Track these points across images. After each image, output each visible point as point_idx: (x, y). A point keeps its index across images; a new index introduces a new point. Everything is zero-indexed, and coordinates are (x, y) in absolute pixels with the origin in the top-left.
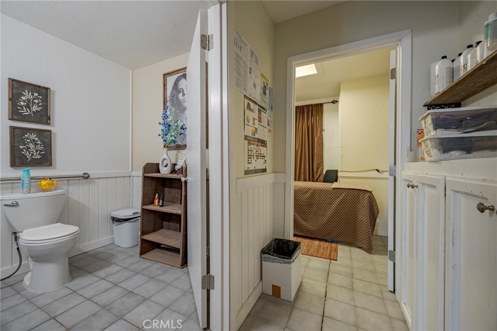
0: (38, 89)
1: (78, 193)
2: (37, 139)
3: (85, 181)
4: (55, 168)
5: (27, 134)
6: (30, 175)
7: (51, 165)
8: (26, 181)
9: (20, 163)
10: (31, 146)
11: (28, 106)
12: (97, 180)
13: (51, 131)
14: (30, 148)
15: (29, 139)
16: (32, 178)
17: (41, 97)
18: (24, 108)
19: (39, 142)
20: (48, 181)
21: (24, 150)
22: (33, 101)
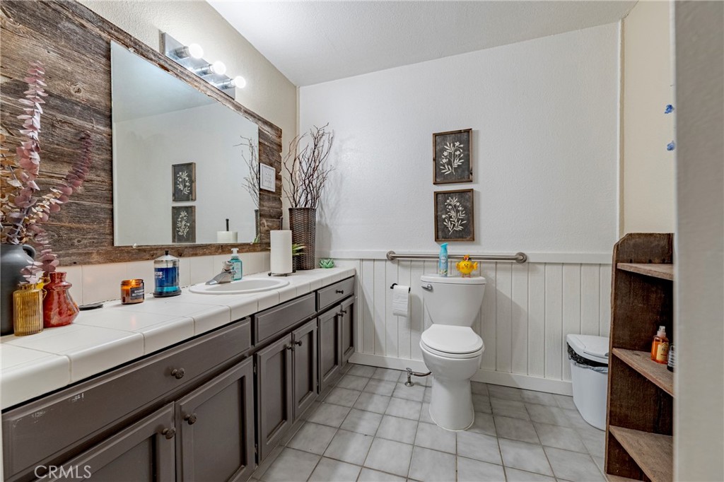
0: (459, 135)
1: (509, 284)
2: (458, 204)
3: (520, 266)
4: (479, 244)
5: (448, 199)
6: (447, 252)
7: (474, 240)
8: (443, 259)
9: (443, 237)
10: (453, 214)
11: (450, 163)
12: (542, 267)
13: (472, 189)
14: (451, 217)
15: (450, 205)
16: (449, 257)
17: (462, 146)
18: (446, 166)
19: (460, 208)
20: (466, 262)
21: (446, 220)
22: (454, 154)
